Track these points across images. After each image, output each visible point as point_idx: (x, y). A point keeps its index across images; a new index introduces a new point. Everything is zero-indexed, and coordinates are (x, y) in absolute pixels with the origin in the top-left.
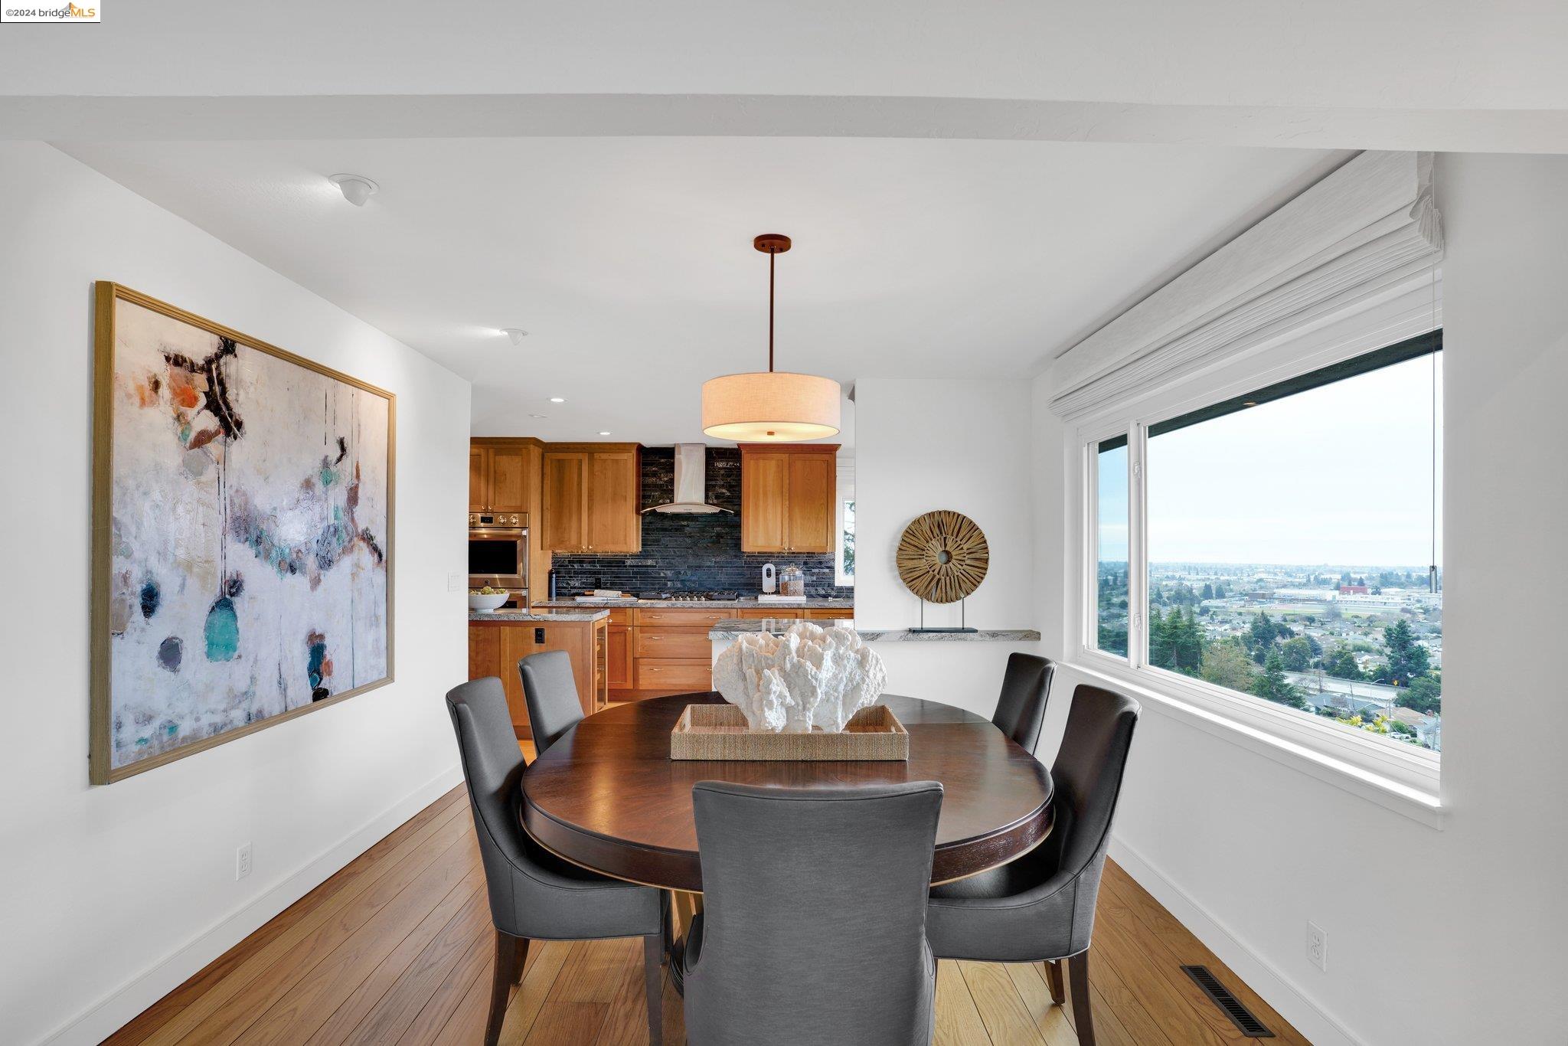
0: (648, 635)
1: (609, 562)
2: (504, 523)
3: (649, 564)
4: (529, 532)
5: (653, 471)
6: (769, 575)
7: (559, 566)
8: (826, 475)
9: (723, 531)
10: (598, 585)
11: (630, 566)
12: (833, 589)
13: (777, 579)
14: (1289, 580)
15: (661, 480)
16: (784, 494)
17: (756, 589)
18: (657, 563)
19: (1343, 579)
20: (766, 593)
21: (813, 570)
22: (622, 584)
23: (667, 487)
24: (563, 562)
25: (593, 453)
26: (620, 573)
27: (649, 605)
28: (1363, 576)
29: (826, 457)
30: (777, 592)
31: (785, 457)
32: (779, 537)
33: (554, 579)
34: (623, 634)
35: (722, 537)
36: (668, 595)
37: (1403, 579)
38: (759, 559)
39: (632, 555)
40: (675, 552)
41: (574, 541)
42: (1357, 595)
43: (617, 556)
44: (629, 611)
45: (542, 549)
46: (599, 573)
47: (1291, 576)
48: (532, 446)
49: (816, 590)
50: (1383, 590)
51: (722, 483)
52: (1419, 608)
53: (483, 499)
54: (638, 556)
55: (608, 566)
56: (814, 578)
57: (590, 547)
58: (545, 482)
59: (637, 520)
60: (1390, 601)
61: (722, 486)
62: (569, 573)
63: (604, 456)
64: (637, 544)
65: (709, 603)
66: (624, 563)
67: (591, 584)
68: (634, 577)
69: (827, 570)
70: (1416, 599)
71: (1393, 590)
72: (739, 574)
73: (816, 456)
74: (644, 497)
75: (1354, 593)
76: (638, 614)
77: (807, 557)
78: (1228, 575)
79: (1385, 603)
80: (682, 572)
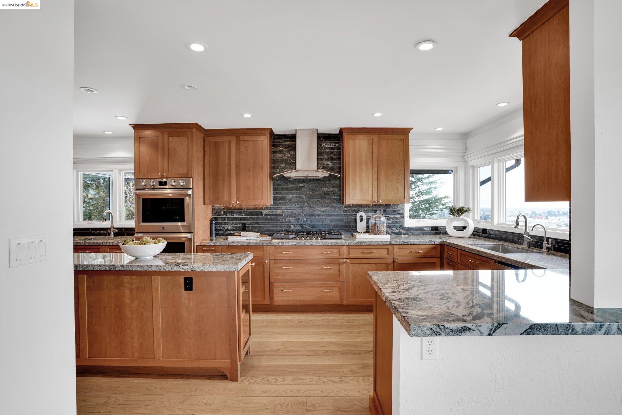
0: (280, 265)
1: (251, 212)
2: (175, 185)
3: (278, 213)
4: (193, 192)
5: (281, 150)
6: (361, 220)
7: (217, 215)
8: (402, 150)
9: (328, 190)
10: (244, 228)
11: (266, 215)
12: (403, 229)
13: (368, 222)
14: (512, 214)
15: (285, 156)
16: (374, 163)
17: (352, 230)
18: (283, 213)
19: (533, 213)
20: (360, 233)
21: (390, 216)
22: (260, 227)
23: (290, 161)
24: (220, 213)
25: (239, 136)
26: (259, 219)
27: (280, 244)
28: (541, 212)
29: (403, 137)
30: (367, 231)
31: (374, 137)
32: (371, 193)
33: (214, 225)
34: (262, 265)
35: (328, 194)
36: (294, 236)
37: (556, 213)
38: (353, 209)
39: (266, 208)
40: (296, 205)
41: (226, 198)
42: (539, 219)
43: (256, 208)
44: (266, 249)
45: (204, 204)
46: (244, 220)
47: (512, 212)
48: (195, 129)
49: (392, 229)
50: (549, 218)
51: (327, 157)
52: (564, 224)
53: (160, 169)
54: (270, 208)
55: (250, 215)
56: (391, 222)
57: (238, 202)
58: (206, 157)
59: (270, 183)
60: (552, 222)
61: (327, 160)
62: (224, 220)
63: (247, 138)
64: (270, 200)
65: (324, 242)
66: (261, 213)
67: (239, 227)
68: (268, 223)
69: (399, 216)
70: (562, 221)
71: (553, 217)
72: (339, 220)
73: (395, 137)
74: (274, 168)
75: (538, 219)
76: (272, 250)
77: (385, 207)
78: (488, 212)
79: (550, 223)
80: (301, 218)
